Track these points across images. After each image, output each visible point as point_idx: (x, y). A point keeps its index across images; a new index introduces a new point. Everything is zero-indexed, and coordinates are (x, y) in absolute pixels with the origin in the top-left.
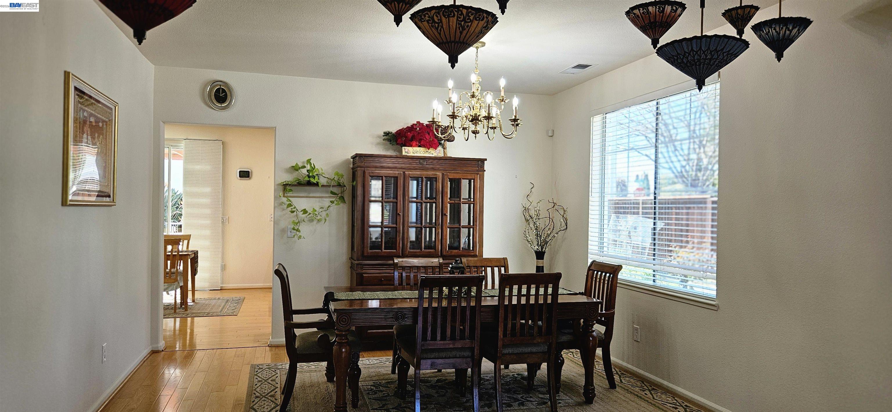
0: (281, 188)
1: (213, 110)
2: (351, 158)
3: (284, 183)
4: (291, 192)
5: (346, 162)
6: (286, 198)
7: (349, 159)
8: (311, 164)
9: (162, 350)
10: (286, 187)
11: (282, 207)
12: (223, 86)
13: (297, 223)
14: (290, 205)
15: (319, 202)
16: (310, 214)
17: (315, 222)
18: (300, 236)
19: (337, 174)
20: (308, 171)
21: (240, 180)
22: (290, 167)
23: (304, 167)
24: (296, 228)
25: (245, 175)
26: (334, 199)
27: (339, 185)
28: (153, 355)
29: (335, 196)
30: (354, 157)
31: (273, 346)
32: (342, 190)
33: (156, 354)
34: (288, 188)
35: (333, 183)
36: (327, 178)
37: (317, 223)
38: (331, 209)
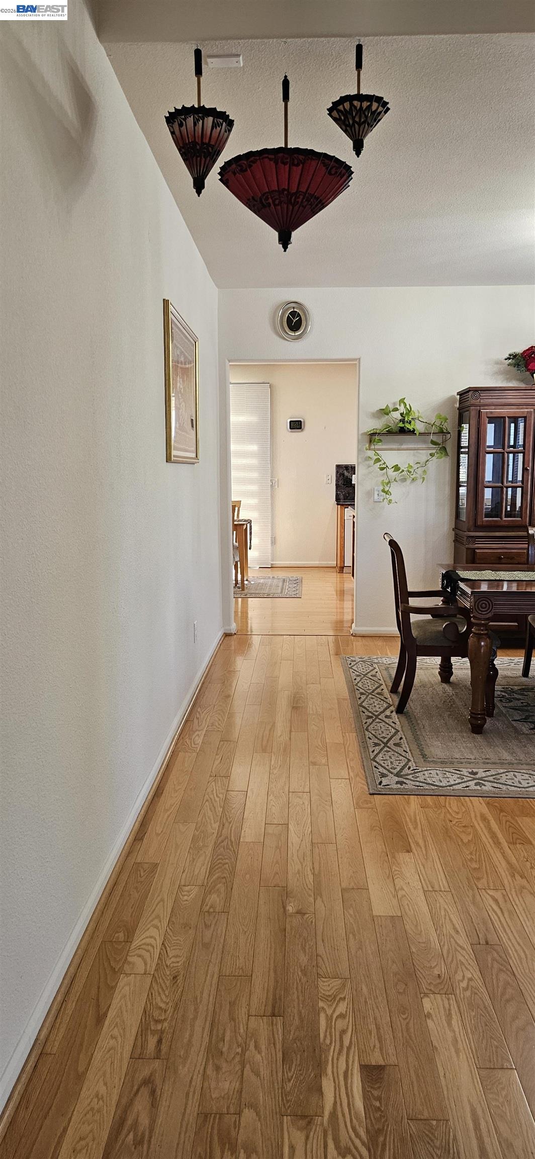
0: (367, 438)
1: (284, 341)
2: (457, 395)
3: (372, 432)
4: (380, 444)
5: (451, 400)
6: (373, 451)
7: (454, 396)
8: (406, 405)
9: (235, 633)
10: (373, 437)
11: (367, 463)
12: (297, 308)
13: (387, 484)
14: (378, 460)
15: (414, 455)
16: (403, 471)
17: (409, 481)
18: (390, 500)
19: (439, 417)
20: (402, 414)
21: (291, 432)
22: (377, 411)
23: (396, 410)
24: (386, 490)
25: (296, 425)
26: (434, 451)
27: (441, 432)
28: (227, 638)
29: (434, 446)
30: (461, 394)
31: (358, 635)
32: (444, 438)
33: (230, 637)
34: (377, 438)
35: (434, 430)
36: (426, 423)
37: (411, 483)
38: (429, 464)
